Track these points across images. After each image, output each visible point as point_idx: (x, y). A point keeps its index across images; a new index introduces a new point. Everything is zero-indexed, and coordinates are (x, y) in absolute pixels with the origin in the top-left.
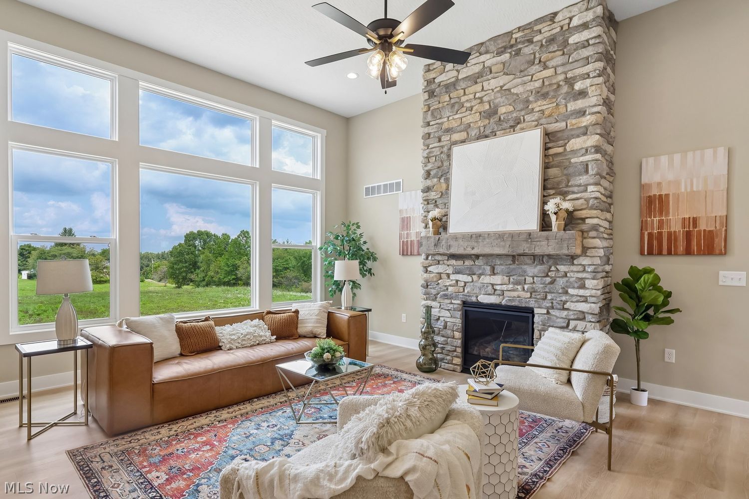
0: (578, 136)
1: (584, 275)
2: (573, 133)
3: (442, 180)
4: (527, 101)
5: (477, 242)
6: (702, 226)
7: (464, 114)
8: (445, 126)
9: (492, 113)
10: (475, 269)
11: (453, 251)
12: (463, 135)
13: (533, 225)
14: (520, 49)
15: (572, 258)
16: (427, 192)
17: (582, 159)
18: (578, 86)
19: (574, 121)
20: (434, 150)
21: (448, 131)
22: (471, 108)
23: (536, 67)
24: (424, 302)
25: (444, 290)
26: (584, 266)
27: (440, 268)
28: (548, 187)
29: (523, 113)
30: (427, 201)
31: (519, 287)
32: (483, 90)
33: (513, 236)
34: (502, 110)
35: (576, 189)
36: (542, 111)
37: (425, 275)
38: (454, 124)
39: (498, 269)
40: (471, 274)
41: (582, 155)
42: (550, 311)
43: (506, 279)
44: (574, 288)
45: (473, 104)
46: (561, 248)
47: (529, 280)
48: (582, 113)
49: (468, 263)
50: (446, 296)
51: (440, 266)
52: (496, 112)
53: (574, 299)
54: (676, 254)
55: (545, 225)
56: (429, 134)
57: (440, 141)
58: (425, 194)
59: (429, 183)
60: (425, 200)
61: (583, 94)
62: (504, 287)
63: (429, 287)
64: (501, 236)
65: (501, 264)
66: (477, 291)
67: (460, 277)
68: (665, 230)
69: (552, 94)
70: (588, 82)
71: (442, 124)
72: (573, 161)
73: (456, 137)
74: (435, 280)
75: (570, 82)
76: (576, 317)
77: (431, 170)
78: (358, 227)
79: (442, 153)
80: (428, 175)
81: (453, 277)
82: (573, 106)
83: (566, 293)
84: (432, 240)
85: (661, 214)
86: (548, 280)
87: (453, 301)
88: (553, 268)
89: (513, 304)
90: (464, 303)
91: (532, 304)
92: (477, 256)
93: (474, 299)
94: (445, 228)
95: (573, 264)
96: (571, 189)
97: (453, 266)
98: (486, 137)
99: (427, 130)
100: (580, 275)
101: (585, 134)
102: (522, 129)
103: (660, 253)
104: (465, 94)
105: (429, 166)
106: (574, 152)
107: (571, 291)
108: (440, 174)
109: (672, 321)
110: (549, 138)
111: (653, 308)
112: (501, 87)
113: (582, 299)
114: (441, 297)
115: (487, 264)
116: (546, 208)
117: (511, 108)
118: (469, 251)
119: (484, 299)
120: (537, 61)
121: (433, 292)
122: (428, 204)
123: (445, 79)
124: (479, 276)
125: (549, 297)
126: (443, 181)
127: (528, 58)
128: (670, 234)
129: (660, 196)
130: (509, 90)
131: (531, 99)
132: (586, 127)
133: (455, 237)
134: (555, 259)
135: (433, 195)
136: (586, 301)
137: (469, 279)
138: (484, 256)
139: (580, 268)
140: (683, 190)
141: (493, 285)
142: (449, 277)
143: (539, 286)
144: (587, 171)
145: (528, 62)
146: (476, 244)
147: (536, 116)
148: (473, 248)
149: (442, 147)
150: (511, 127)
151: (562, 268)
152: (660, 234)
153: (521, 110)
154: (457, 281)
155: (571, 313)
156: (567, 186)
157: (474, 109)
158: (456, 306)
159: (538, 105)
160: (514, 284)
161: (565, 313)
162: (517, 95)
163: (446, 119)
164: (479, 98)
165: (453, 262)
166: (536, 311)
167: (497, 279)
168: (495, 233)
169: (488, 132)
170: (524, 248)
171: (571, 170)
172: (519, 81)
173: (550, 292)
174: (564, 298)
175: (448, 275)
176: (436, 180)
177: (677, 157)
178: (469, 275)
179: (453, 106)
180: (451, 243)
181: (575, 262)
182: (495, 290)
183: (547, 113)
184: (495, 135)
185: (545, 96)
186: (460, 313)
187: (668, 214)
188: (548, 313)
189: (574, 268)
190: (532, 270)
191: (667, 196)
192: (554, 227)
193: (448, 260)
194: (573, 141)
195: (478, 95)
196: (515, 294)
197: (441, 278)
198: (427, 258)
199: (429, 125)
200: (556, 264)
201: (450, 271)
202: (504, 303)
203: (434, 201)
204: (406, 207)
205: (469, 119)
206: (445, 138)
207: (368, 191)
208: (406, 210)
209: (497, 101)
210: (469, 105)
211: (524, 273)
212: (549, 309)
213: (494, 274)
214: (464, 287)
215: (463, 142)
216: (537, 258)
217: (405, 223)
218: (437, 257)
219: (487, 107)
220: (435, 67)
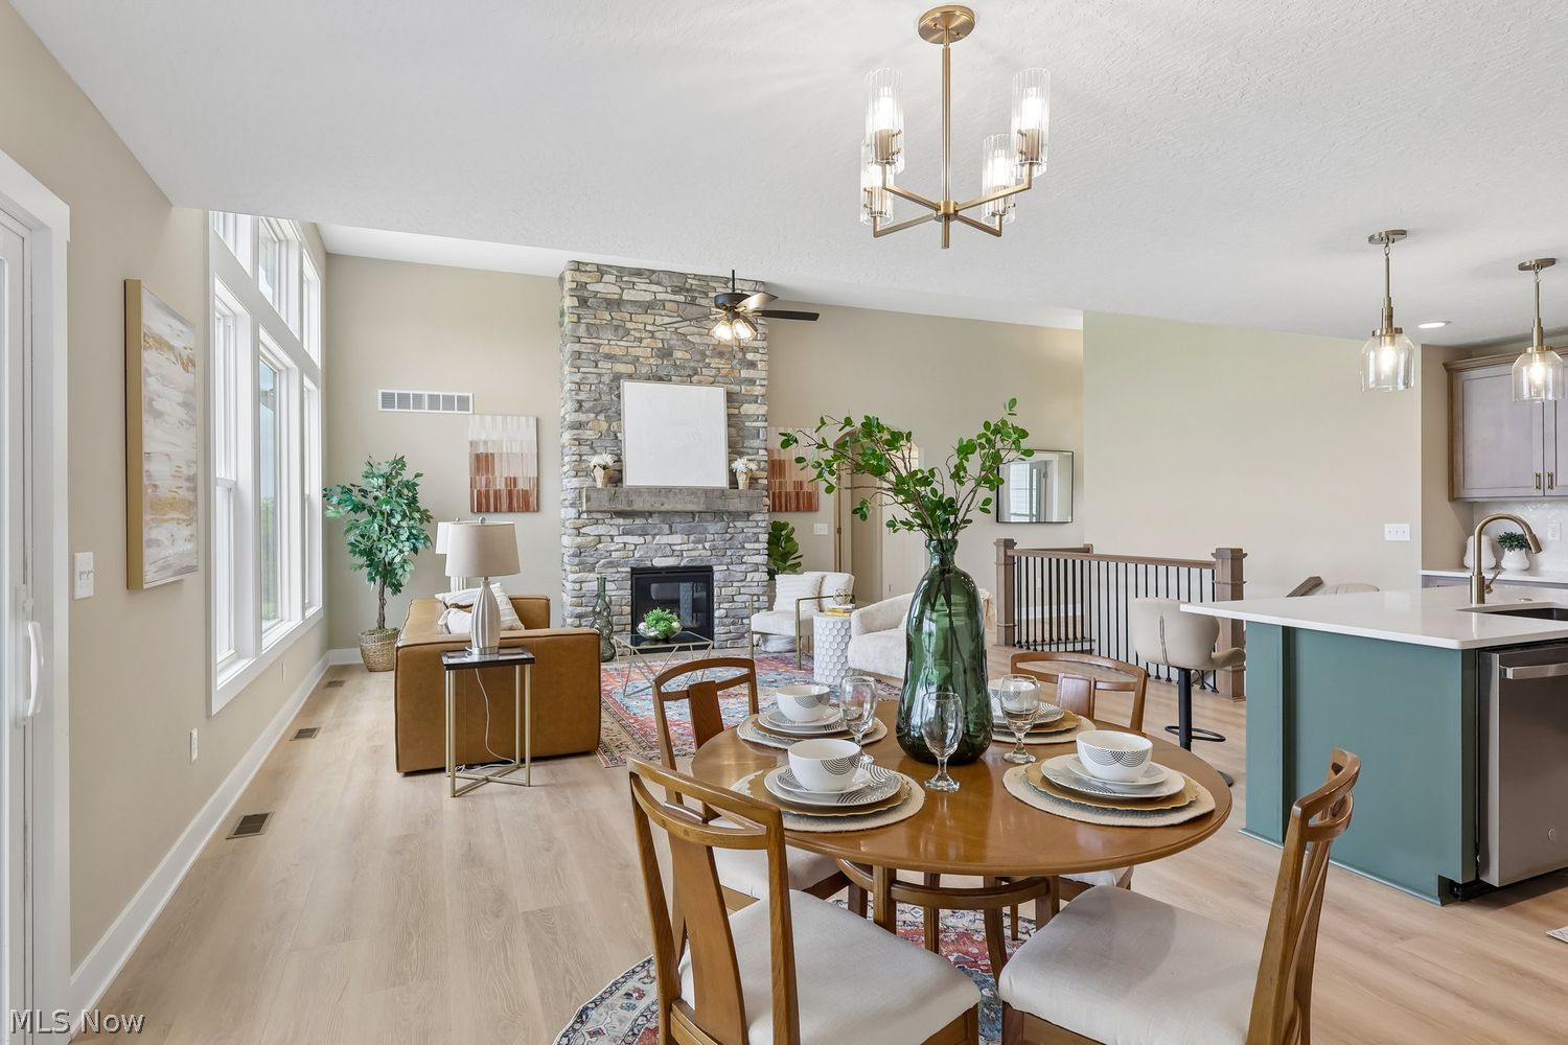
0: (750, 403)
1: (758, 530)
2: (747, 398)
3: (601, 417)
4: (704, 355)
5: (667, 497)
6: (804, 489)
7: (631, 344)
8: (605, 349)
9: (665, 353)
10: (649, 529)
11: (638, 506)
12: (630, 369)
13: (722, 482)
14: (695, 297)
15: (749, 514)
16: (577, 429)
17: (754, 424)
18: (750, 356)
19: (748, 388)
20: (589, 375)
21: (609, 357)
22: (640, 340)
24: (572, 577)
25: (606, 557)
26: (757, 522)
27: (601, 529)
28: (735, 449)
29: (701, 365)
30: (579, 441)
31: (700, 546)
32: (654, 324)
33: (708, 492)
34: (678, 354)
35: (750, 451)
36: (719, 369)
37: (579, 539)
38: (618, 352)
39: (677, 527)
40: (644, 534)
41: (755, 421)
42: (730, 566)
43: (685, 537)
44: (751, 542)
45: (643, 336)
47: (710, 537)
48: (752, 382)
49: (639, 521)
50: (611, 564)
51: (600, 526)
52: (671, 354)
53: (751, 552)
54: (791, 511)
55: (734, 483)
56: (580, 353)
57: (596, 366)
58: (576, 432)
59: (582, 417)
60: (575, 439)
61: (752, 365)
62: (685, 547)
63: (583, 554)
64: (693, 492)
65: (680, 523)
66: (651, 554)
67: (629, 539)
68: (783, 491)
69: (728, 355)
70: (758, 357)
71: (599, 345)
72: (747, 424)
73: (620, 368)
74: (592, 544)
75: (744, 350)
76: (753, 568)
77: (583, 401)
79: (600, 382)
80: (579, 406)
81: (618, 539)
82: (745, 373)
83: (743, 547)
84: (606, 493)
85: (780, 477)
86: (728, 536)
87: (619, 569)
88: (731, 525)
89: (694, 564)
90: (634, 571)
91: (713, 561)
92: (651, 514)
93: (649, 564)
94: (620, 480)
95: (748, 520)
96: (746, 450)
97: (618, 526)
98: (660, 379)
99: (577, 347)
100: (755, 530)
101: (756, 402)
102: (700, 383)
103: (780, 510)
104: (631, 320)
105: (582, 396)
106: (748, 416)
107: (746, 545)
108: (599, 409)
110: (731, 398)
112: (676, 329)
113: (757, 552)
114: (604, 566)
115: (663, 522)
116: (732, 467)
117: (689, 356)
118: (657, 507)
119: (659, 562)
121: (590, 560)
122: (580, 444)
123: (604, 291)
124: (654, 536)
125: (729, 553)
126: (603, 418)
127: (704, 311)
128: (786, 493)
130: (685, 335)
131: (708, 353)
132: (757, 396)
133: (638, 491)
134: (735, 515)
135: (588, 434)
136: (759, 554)
137: (641, 540)
138: (659, 512)
139: (754, 524)
141: (670, 545)
142: (612, 540)
143: (719, 543)
144: (758, 437)
145: (706, 315)
146: (665, 500)
147: (714, 372)
148: (662, 505)
149: (600, 375)
150: (689, 376)
151: (739, 524)
152: (780, 493)
153: (698, 361)
154: (624, 544)
155: (749, 565)
156: (743, 447)
157: (644, 341)
158: (624, 575)
159: (715, 362)
160: (694, 542)
161: (744, 566)
162: (694, 344)
163: (606, 342)
164: (650, 332)
165: (621, 521)
166: (715, 568)
167: (676, 539)
168: (688, 488)
169: (661, 374)
170: (719, 505)
171: (746, 433)
172: (696, 330)
173: (730, 548)
174: (742, 553)
175: (612, 537)
176: (593, 415)
178: (640, 535)
179: (617, 328)
180: (634, 497)
181: (751, 518)
182: (673, 551)
183: (722, 372)
184: (670, 380)
185: (721, 355)
186: (628, 583)
187: (785, 478)
188: (728, 569)
189: (749, 524)
190: (714, 527)
192: (741, 487)
193: (611, 518)
194: (745, 406)
195: (649, 328)
196: (696, 553)
197: (600, 542)
198: (579, 518)
199: (579, 342)
200: (733, 521)
201: (614, 532)
202: (682, 564)
203: (589, 443)
204: (483, 438)
205: (638, 352)
206: (605, 365)
207: (388, 400)
208: (485, 443)
209: (672, 342)
210: (638, 335)
211: (705, 531)
212: (727, 564)
213: (671, 533)
214: (633, 551)
215: (630, 377)
216: (717, 515)
217: (483, 463)
218: (594, 515)
219: (661, 345)
220: (588, 268)
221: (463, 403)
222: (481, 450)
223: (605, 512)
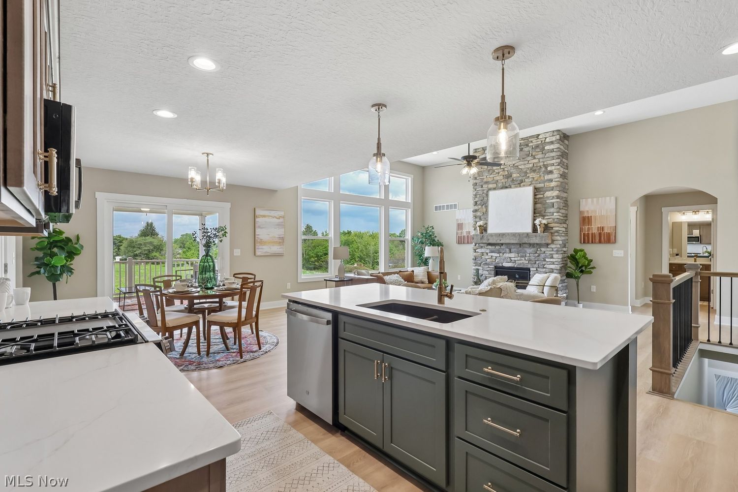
0: (550, 191)
1: (553, 252)
2: (547, 189)
3: (484, 207)
4: (526, 173)
5: (503, 237)
6: (606, 231)
7: (495, 176)
8: (485, 180)
9: (509, 176)
10: (501, 251)
11: (491, 241)
12: (494, 186)
13: (529, 230)
14: (523, 148)
15: (548, 244)
17: (551, 201)
18: (549, 169)
19: (547, 184)
20: (479, 191)
21: (487, 183)
23: (529, 158)
24: (474, 267)
25: (485, 261)
26: (553, 248)
27: (483, 250)
28: (536, 213)
29: (524, 178)
30: (476, 217)
31: (523, 259)
33: (520, 235)
34: (514, 175)
35: (549, 214)
36: (533, 178)
37: (475, 254)
38: (490, 180)
39: (513, 250)
40: (499, 253)
41: (552, 199)
42: (538, 269)
43: (517, 255)
44: (548, 258)
45: (499, 171)
46: (542, 240)
47: (528, 255)
48: (551, 181)
49: (497, 247)
50: (486, 264)
52: (511, 176)
53: (549, 263)
54: (595, 243)
55: (535, 230)
56: (476, 183)
57: (482, 187)
58: (474, 213)
59: (476, 208)
60: (474, 216)
61: (551, 172)
62: (516, 259)
63: (477, 260)
64: (514, 235)
65: (514, 248)
66: (502, 261)
67: (493, 254)
68: (590, 232)
69: (537, 171)
70: (553, 168)
71: (483, 179)
72: (547, 201)
73: (491, 186)
74: (480, 256)
75: (546, 166)
76: (549, 271)
77: (477, 201)
78: (433, 228)
79: (483, 193)
80: (476, 203)
81: (489, 254)
82: (547, 177)
83: (545, 260)
84: (479, 236)
85: (589, 225)
86: (537, 255)
87: (490, 266)
88: (539, 250)
89: (520, 266)
90: (496, 267)
91: (529, 266)
92: (502, 244)
93: (501, 265)
94: (486, 230)
95: (548, 248)
96: (547, 214)
97: (490, 249)
98: (506, 188)
99: (475, 181)
100: (551, 253)
101: (552, 190)
102: (524, 186)
103: (588, 243)
105: (477, 199)
106: (548, 197)
107: (547, 260)
108: (482, 203)
109: (592, 273)
110: (537, 191)
111: (584, 267)
112: (514, 164)
113: (552, 263)
114: (483, 264)
115: (507, 248)
116: (535, 222)
117: (518, 175)
118: (498, 242)
119: (506, 265)
120: (530, 155)
121: (479, 262)
124: (503, 253)
125: (537, 263)
127: (526, 153)
128: (592, 234)
129: (588, 216)
130: (517, 166)
131: (528, 172)
132: (553, 187)
133: (491, 235)
134: (539, 245)
135: (478, 214)
136: (553, 264)
137: (498, 255)
138: (505, 244)
139: (551, 249)
140: (597, 214)
141: (510, 258)
142: (487, 255)
143: (532, 258)
144: (553, 207)
145: (526, 155)
146: (501, 239)
147: (530, 180)
149: (484, 190)
150: (519, 184)
151: (543, 249)
152: (588, 234)
153: (523, 176)
154: (492, 256)
155: (547, 269)
156: (545, 212)
157: (500, 173)
158: (491, 269)
159: (531, 175)
160: (521, 257)
161: (545, 269)
162: (521, 169)
163: (485, 177)
164: (502, 168)
165: (490, 247)
166: (531, 269)
167: (512, 255)
168: (511, 233)
169: (507, 185)
170: (525, 240)
171: (546, 206)
172: (522, 163)
173: (537, 261)
174: (544, 263)
175: (487, 254)
176: (480, 206)
177: (595, 200)
180: (489, 238)
182: (511, 260)
183: (535, 179)
184: (511, 187)
185: (534, 171)
186: (493, 272)
187: (591, 225)
188: (537, 270)
189: (548, 249)
190: (529, 250)
191: (591, 217)
192: (539, 231)
193: (487, 246)
194: (547, 193)
196: (521, 262)
197: (483, 255)
198: (476, 245)
199: (476, 179)
200: (540, 248)
201: (488, 251)
202: (515, 266)
203: (479, 217)
204: (460, 218)
205: (498, 178)
206: (485, 186)
207: (436, 208)
208: (461, 219)
209: (511, 171)
210: (497, 171)
211: (525, 252)
212: (537, 268)
213: (511, 253)
214: (495, 259)
215: (495, 189)
216: (531, 245)
217: (460, 226)
218: (481, 245)
219: (507, 173)
220: (479, 150)
221: (455, 205)
222: (459, 222)
223: (485, 243)
